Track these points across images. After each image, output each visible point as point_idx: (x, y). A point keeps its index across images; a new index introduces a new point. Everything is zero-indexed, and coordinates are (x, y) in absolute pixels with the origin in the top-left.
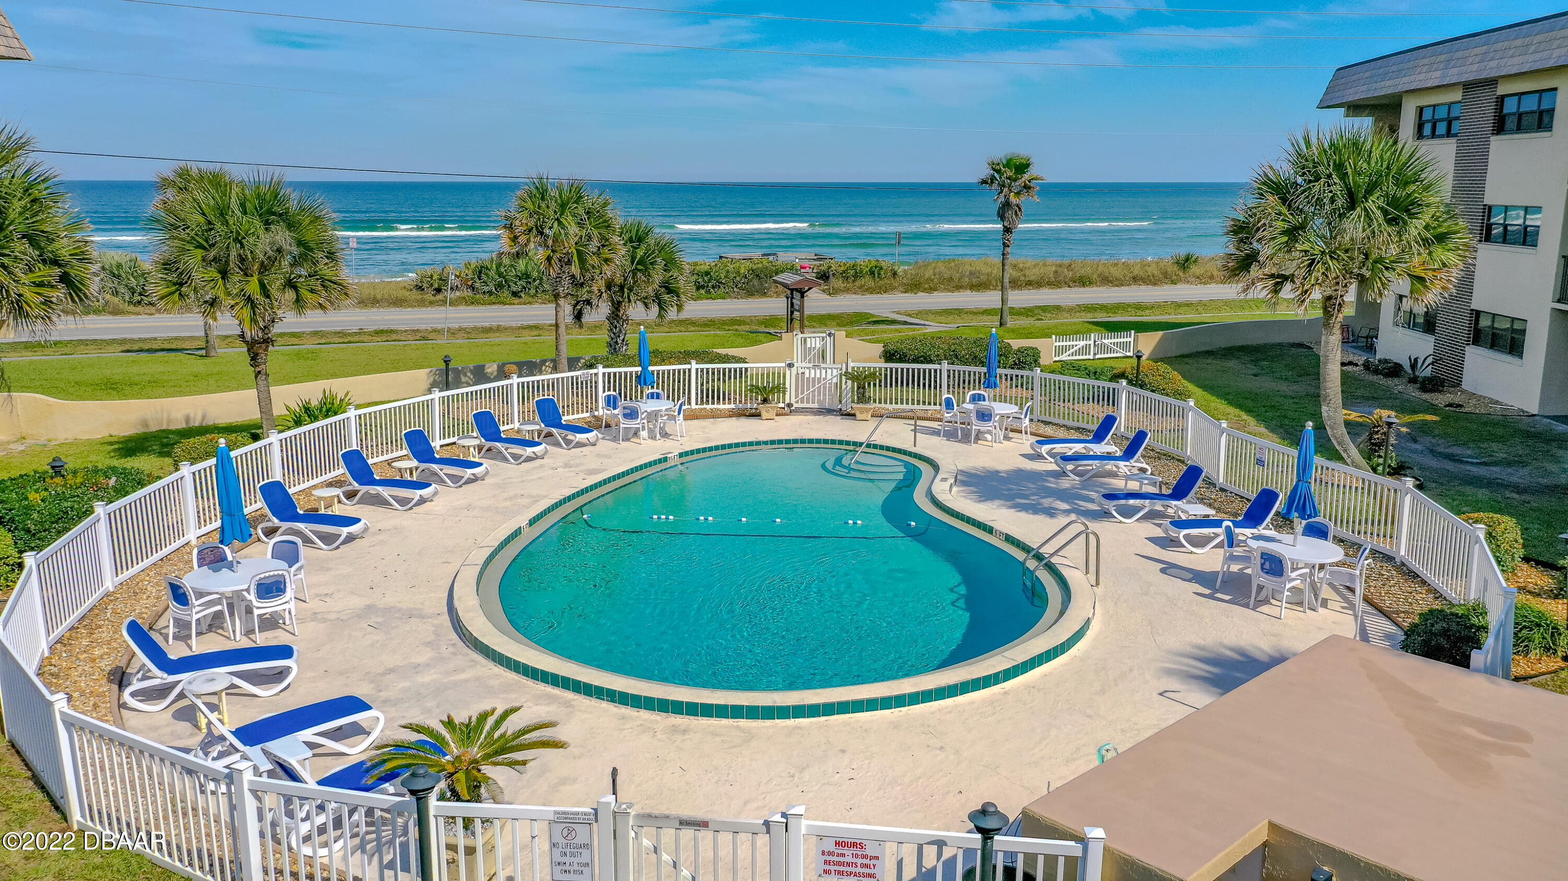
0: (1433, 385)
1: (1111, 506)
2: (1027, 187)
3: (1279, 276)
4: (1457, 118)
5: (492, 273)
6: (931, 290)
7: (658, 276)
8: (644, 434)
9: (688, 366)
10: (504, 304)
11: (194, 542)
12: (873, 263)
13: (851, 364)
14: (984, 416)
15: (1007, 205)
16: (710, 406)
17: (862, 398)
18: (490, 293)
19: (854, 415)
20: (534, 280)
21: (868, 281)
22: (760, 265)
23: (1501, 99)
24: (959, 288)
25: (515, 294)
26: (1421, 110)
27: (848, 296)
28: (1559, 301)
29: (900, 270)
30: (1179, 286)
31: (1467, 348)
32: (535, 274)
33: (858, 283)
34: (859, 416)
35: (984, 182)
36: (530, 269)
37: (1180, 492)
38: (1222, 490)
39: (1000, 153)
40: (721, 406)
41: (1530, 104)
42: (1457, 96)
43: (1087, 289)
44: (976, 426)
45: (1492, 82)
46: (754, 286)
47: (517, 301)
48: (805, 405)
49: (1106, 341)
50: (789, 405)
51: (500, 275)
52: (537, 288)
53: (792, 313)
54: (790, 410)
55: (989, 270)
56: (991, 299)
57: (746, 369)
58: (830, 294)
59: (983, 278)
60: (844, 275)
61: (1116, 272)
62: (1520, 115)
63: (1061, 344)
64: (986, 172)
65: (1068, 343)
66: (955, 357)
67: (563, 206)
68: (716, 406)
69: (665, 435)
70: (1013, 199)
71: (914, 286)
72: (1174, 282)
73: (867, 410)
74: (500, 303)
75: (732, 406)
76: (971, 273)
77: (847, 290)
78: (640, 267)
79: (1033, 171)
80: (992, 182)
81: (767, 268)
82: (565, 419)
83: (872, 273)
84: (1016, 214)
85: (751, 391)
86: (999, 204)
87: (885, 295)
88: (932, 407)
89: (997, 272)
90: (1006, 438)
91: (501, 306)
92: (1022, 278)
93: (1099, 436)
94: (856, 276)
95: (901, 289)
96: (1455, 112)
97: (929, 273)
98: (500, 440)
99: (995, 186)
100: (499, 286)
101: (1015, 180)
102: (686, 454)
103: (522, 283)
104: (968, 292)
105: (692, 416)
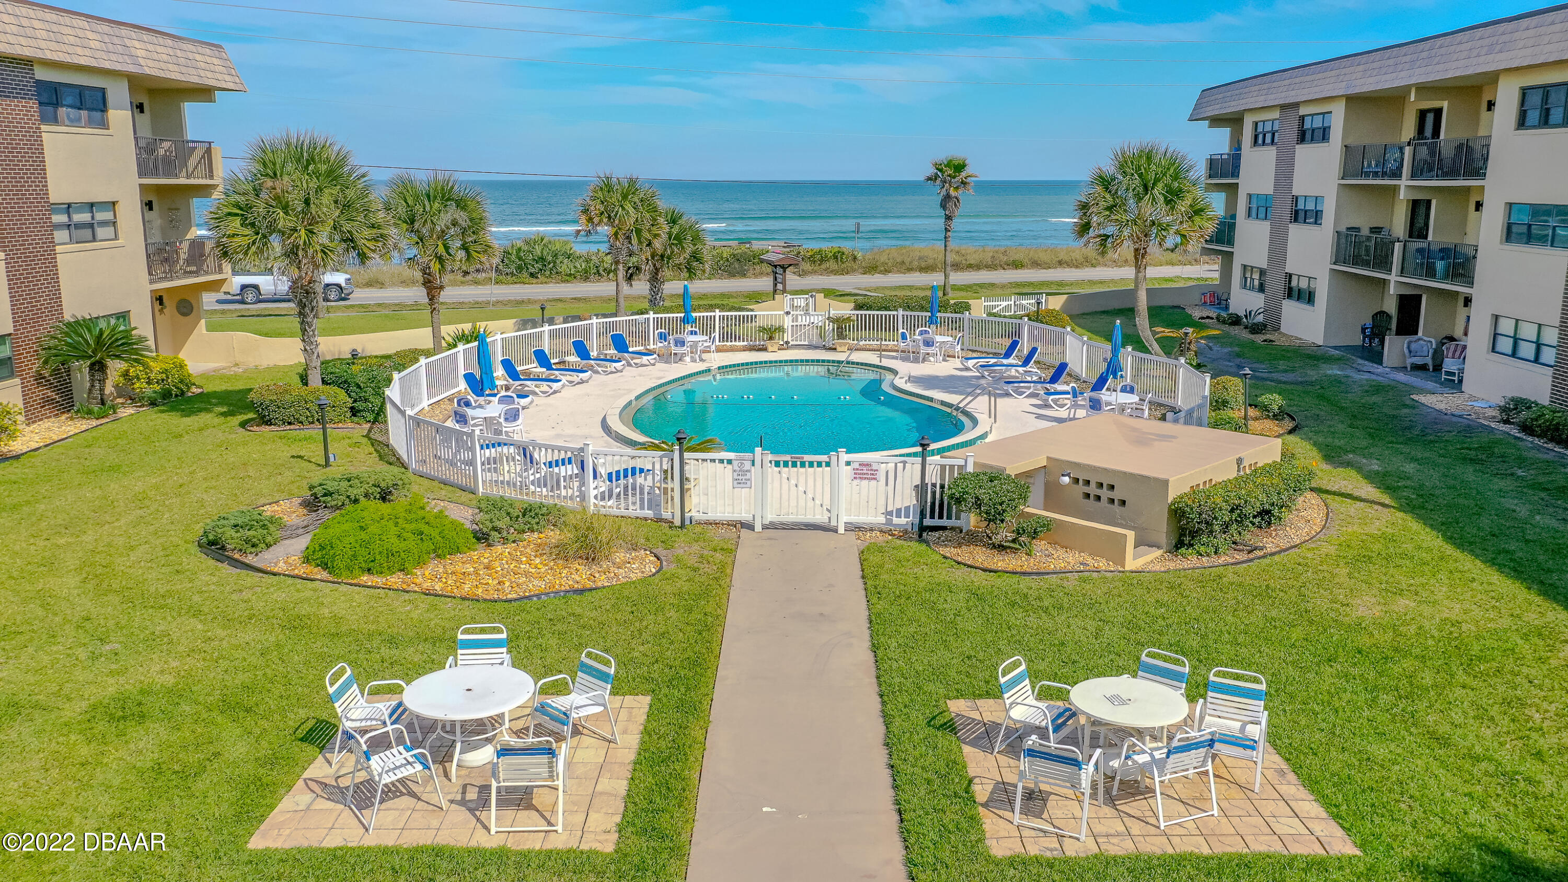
0: (1257, 329)
1: (1009, 388)
2: (964, 183)
3: (1105, 235)
4: (1277, 131)
5: (513, 257)
6: (887, 271)
7: (689, 249)
8: (688, 359)
9: (712, 314)
10: (524, 283)
11: (426, 408)
12: (836, 250)
13: (832, 312)
14: (928, 343)
15: (948, 197)
16: (729, 344)
17: (841, 336)
18: (512, 274)
19: (835, 349)
20: (549, 263)
21: (832, 264)
22: (740, 251)
23: (1302, 118)
24: (910, 270)
25: (532, 275)
26: (1256, 124)
27: (815, 277)
28: (1335, 264)
29: (859, 255)
30: (1097, 269)
31: (1284, 302)
32: (550, 258)
33: (823, 266)
34: (839, 349)
35: (929, 179)
36: (545, 253)
37: (1054, 379)
38: (1084, 382)
39: (942, 156)
40: (737, 343)
41: (1318, 123)
42: (1276, 114)
43: (1019, 271)
44: (924, 350)
45: (1296, 105)
46: (735, 268)
47: (534, 281)
48: (799, 343)
49: (1024, 302)
50: (787, 343)
51: (520, 259)
52: (551, 269)
53: (775, 285)
54: (787, 346)
55: (935, 256)
56: (936, 279)
57: (756, 316)
58: (800, 276)
59: (930, 262)
60: (811, 259)
61: (1043, 257)
62: (1313, 130)
63: (989, 304)
64: (931, 171)
65: (994, 303)
66: (908, 307)
67: (625, 197)
68: (733, 343)
69: (702, 360)
70: (953, 193)
71: (871, 269)
72: (1093, 266)
73: (845, 344)
74: (520, 283)
75: (745, 343)
76: (920, 258)
77: (814, 272)
78: (675, 242)
79: (968, 171)
80: (936, 179)
81: (745, 253)
82: (631, 350)
83: (836, 257)
84: (956, 205)
85: (760, 331)
86: (940, 197)
87: (846, 276)
88: (892, 343)
89: (941, 257)
90: (944, 360)
91: (522, 285)
92: (964, 262)
93: (1008, 355)
94: (822, 260)
95: (860, 271)
96: (1276, 128)
97: (884, 258)
98: (590, 359)
99: (938, 182)
100: (519, 268)
101: (954, 177)
102: (723, 367)
103: (539, 266)
104: (918, 274)
105: (719, 350)
